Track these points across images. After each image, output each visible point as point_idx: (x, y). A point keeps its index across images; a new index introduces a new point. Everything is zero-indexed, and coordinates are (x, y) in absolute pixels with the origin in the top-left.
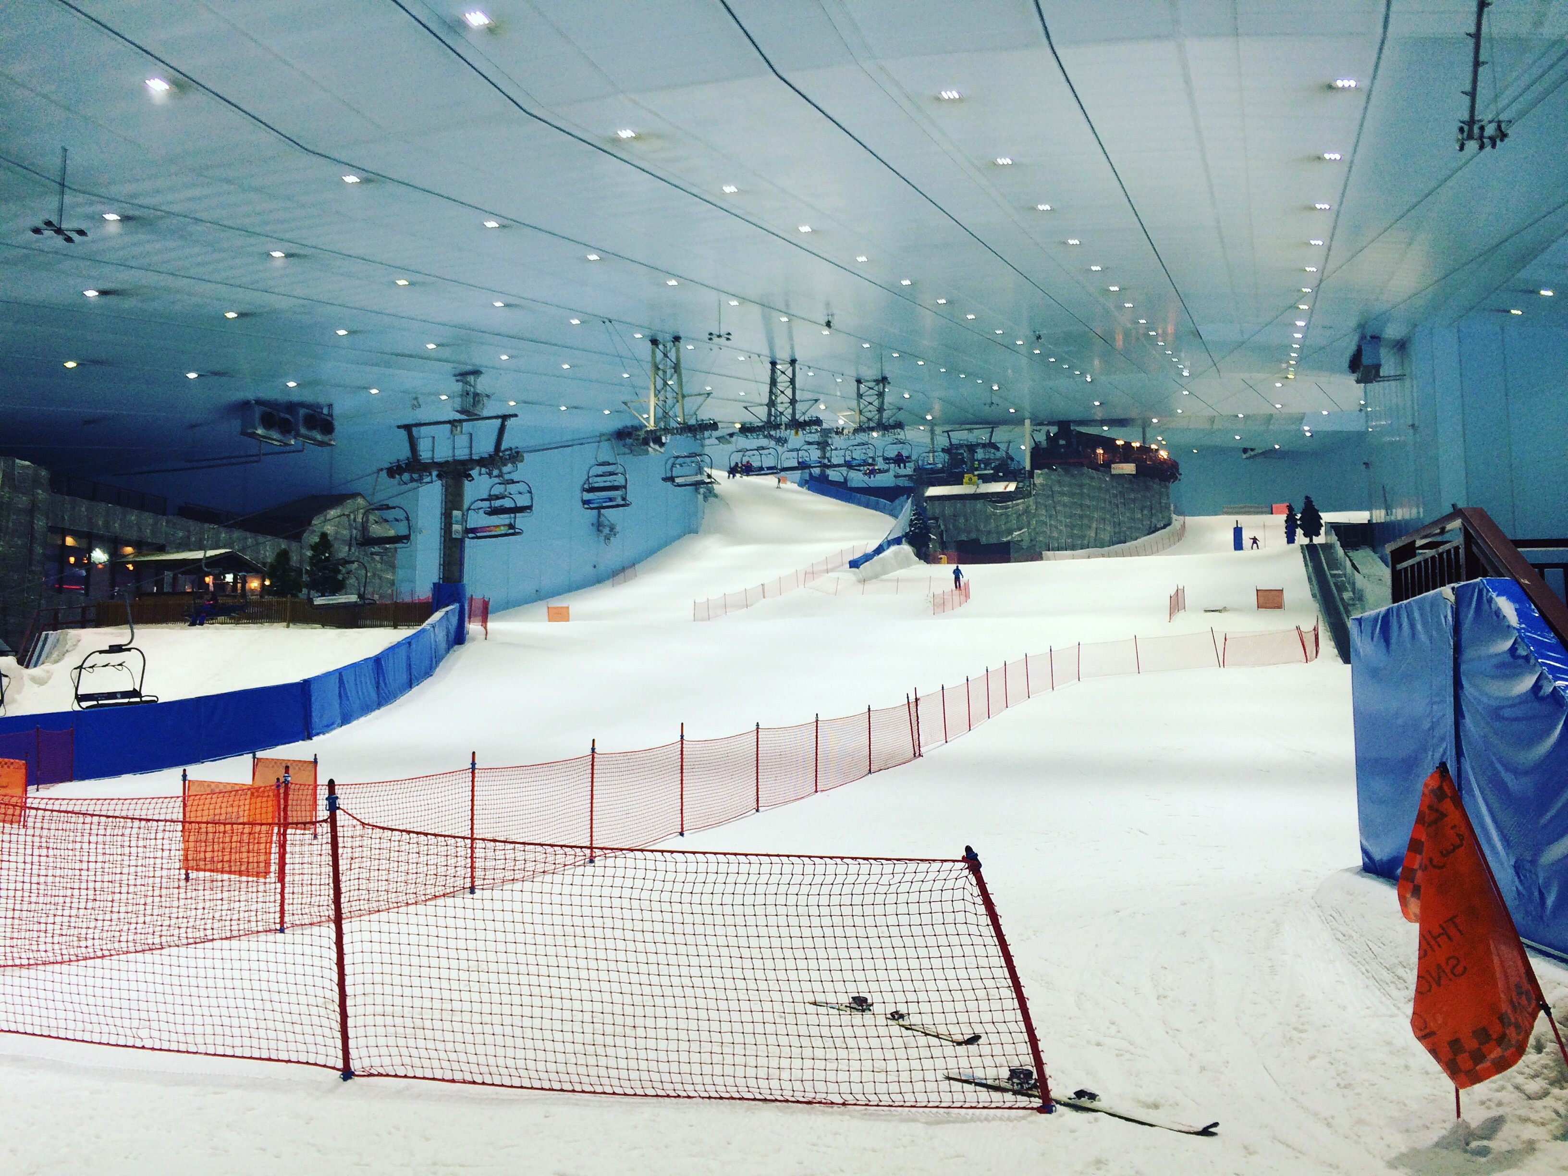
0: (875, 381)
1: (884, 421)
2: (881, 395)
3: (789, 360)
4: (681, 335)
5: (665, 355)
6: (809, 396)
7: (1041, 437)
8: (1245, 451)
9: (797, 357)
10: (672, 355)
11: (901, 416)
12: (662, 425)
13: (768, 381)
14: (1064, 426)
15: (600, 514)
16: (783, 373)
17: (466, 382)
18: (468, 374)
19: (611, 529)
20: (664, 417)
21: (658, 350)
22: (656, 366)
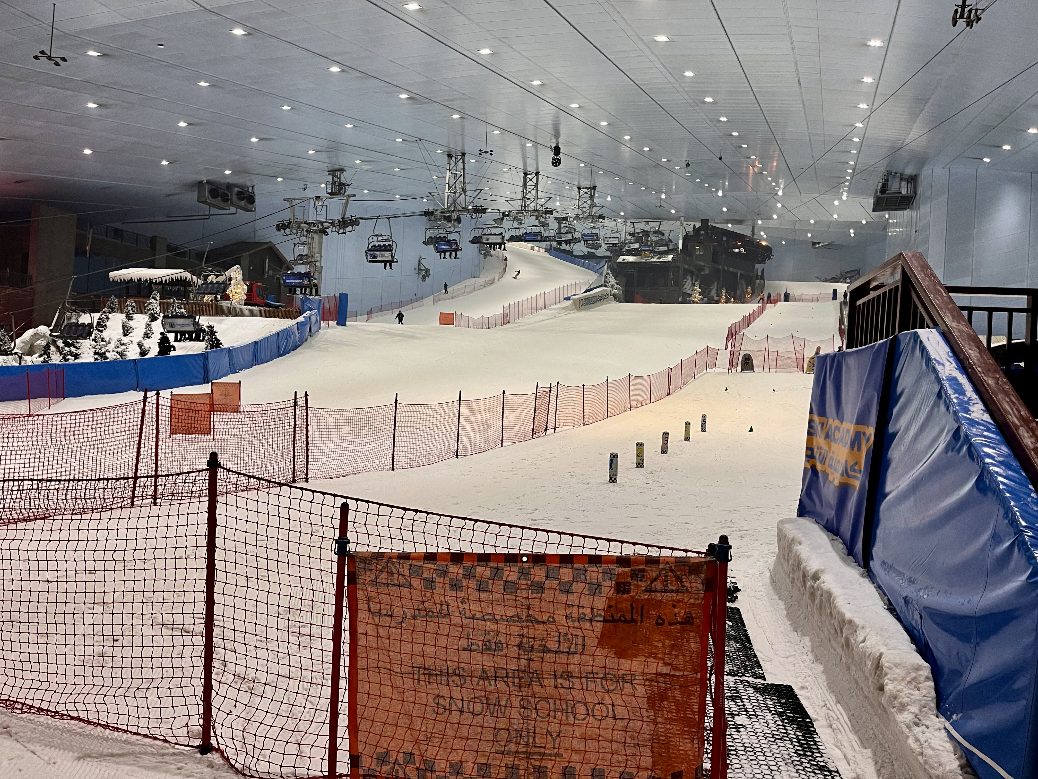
0: (589, 188)
1: (593, 213)
2: (592, 197)
3: (535, 172)
4: (466, 152)
5: (456, 164)
6: (546, 195)
7: (690, 229)
9: (540, 170)
10: (460, 164)
11: (604, 211)
12: (452, 208)
13: (522, 184)
14: (704, 222)
15: (420, 263)
16: (531, 180)
17: (334, 176)
18: (336, 170)
19: (426, 272)
20: (454, 203)
21: (451, 161)
22: (450, 171)
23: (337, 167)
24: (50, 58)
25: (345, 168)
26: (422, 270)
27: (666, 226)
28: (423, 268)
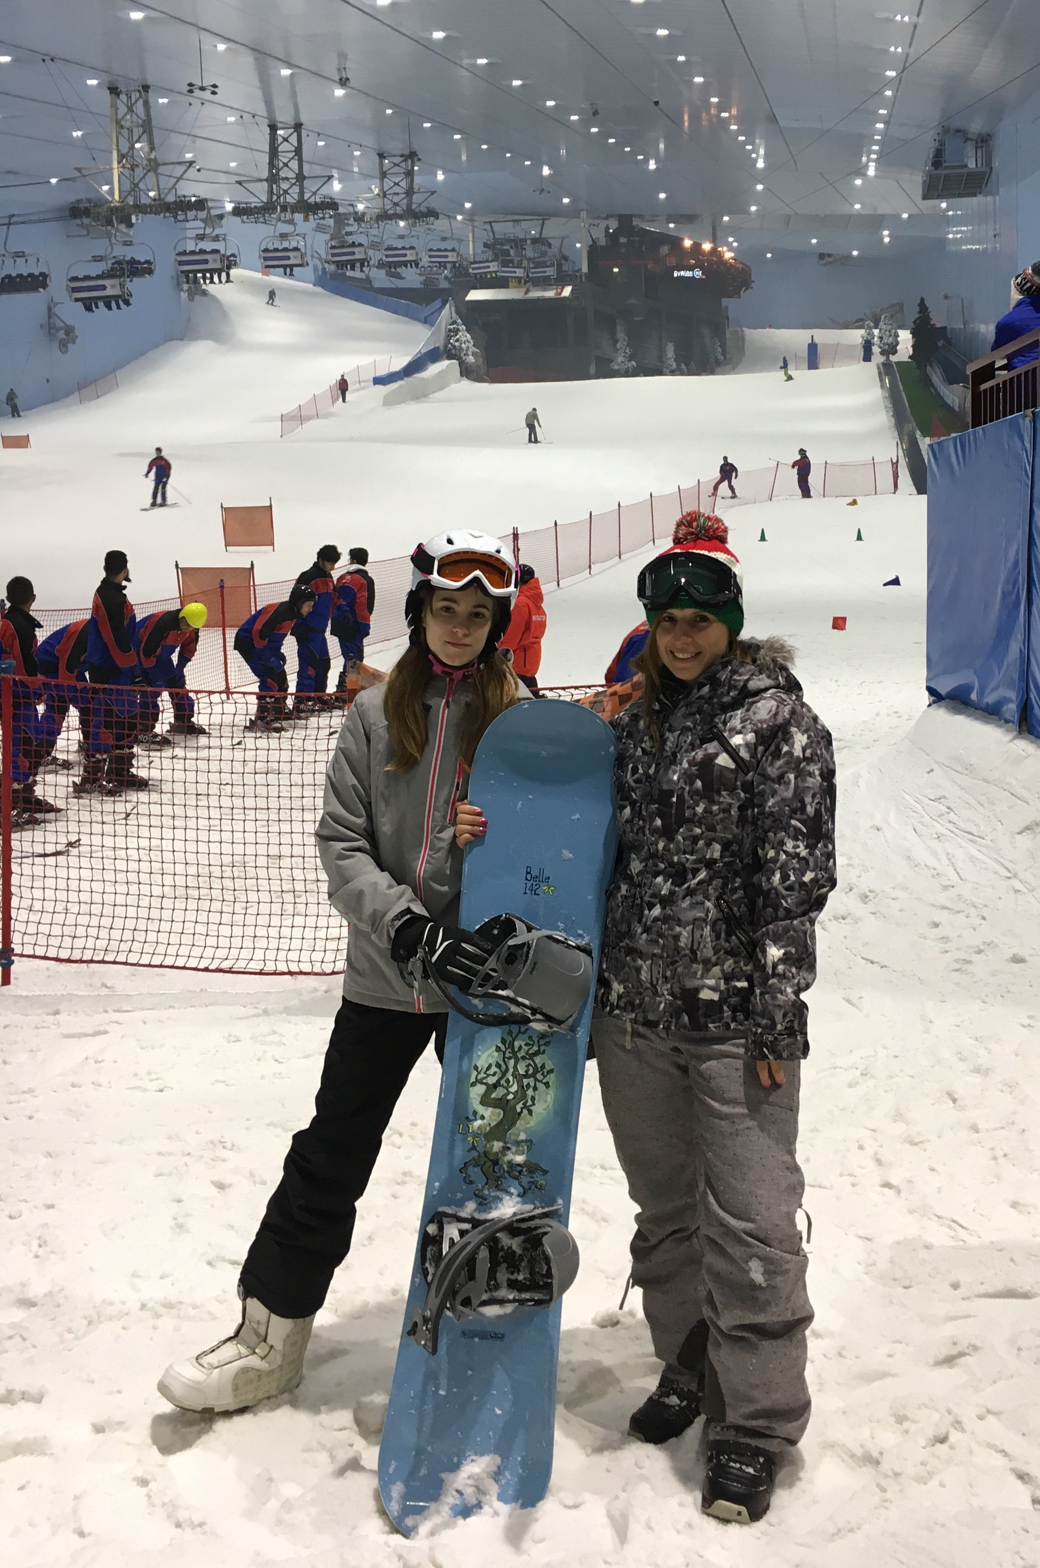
0: (402, 156)
1: (414, 206)
2: (409, 174)
3: (292, 123)
4: (149, 83)
5: (130, 109)
6: (318, 171)
7: (599, 234)
8: (822, 256)
9: (303, 119)
10: (139, 108)
11: (434, 203)
12: (131, 201)
13: (267, 148)
14: (625, 220)
15: (50, 315)
16: (286, 140)
19: (67, 332)
20: (133, 190)
21: (118, 101)
22: (118, 122)
26: (57, 329)
28: (60, 324)
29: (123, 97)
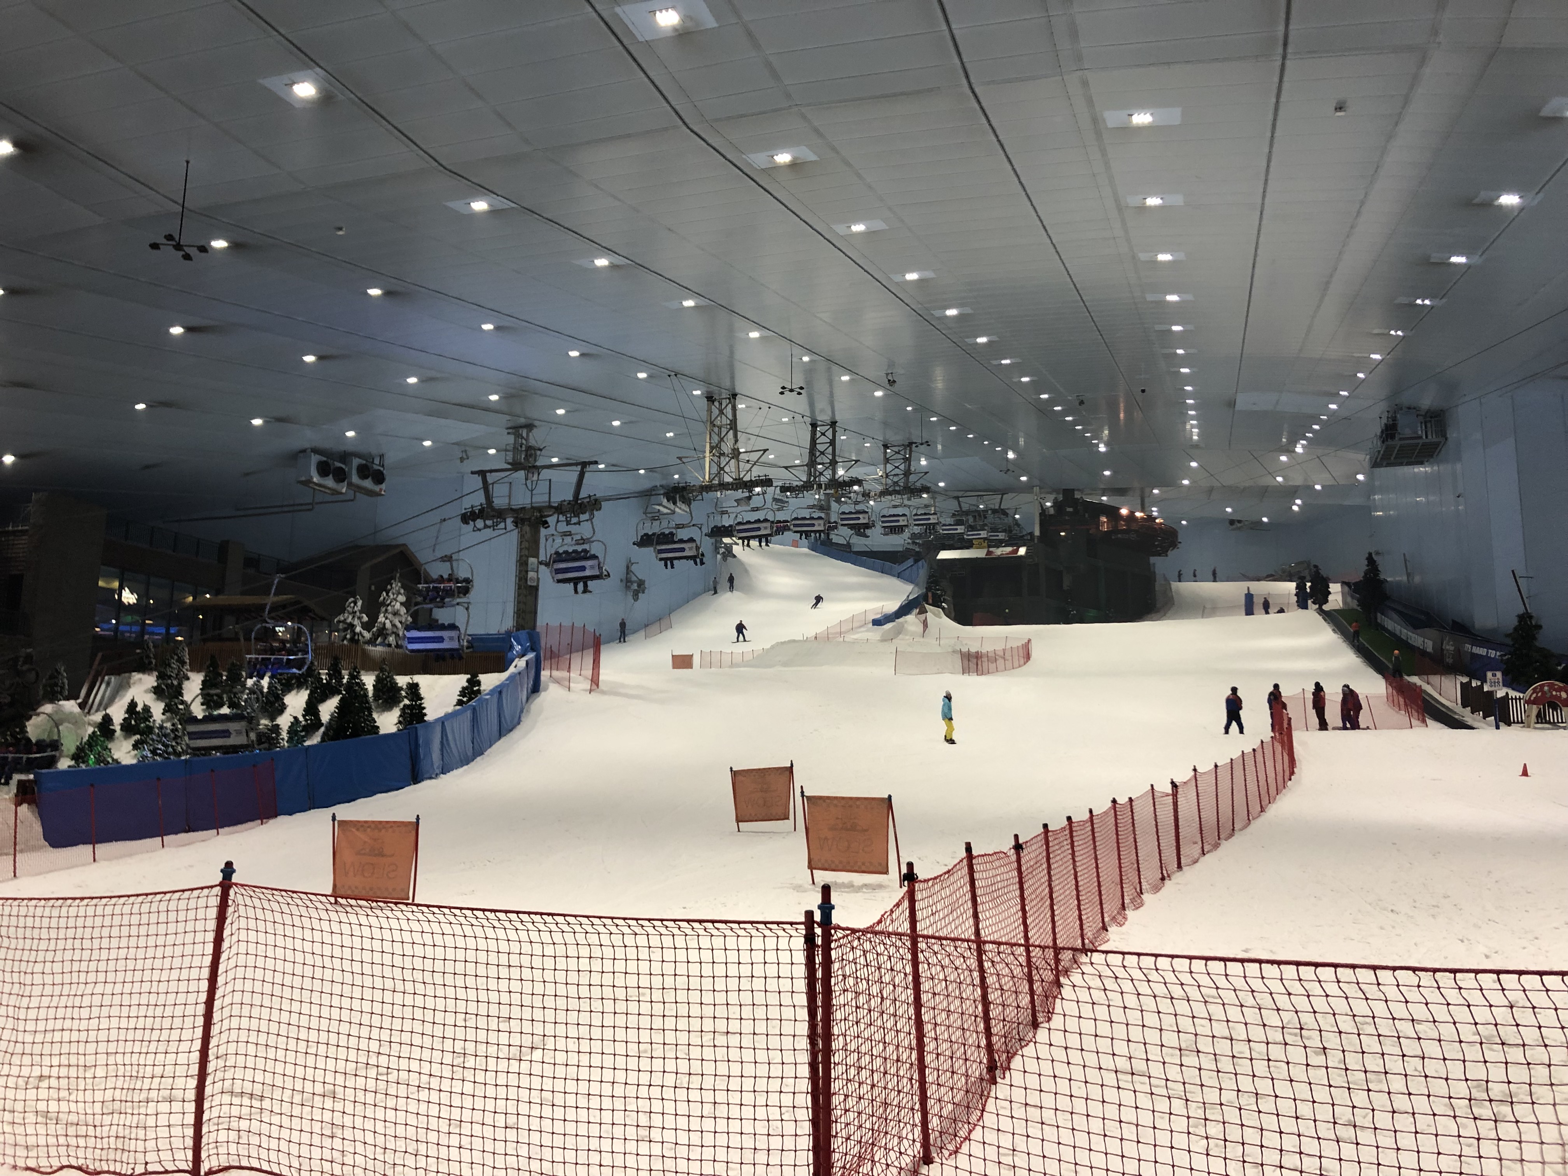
0: (901, 445)
1: (909, 484)
2: (906, 459)
3: (828, 422)
4: (737, 390)
5: (721, 412)
6: (850, 456)
7: (1048, 505)
8: (1232, 522)
9: (837, 418)
10: (729, 411)
11: (927, 481)
12: (717, 481)
13: (808, 441)
14: (1068, 493)
15: (628, 570)
16: (823, 434)
17: (518, 436)
18: (521, 427)
19: (639, 586)
20: (719, 473)
21: (713, 407)
22: (711, 423)
23: (522, 421)
24: (178, 247)
25: (536, 423)
26: (632, 582)
27: (1008, 502)
28: (634, 578)
29: (716, 404)
